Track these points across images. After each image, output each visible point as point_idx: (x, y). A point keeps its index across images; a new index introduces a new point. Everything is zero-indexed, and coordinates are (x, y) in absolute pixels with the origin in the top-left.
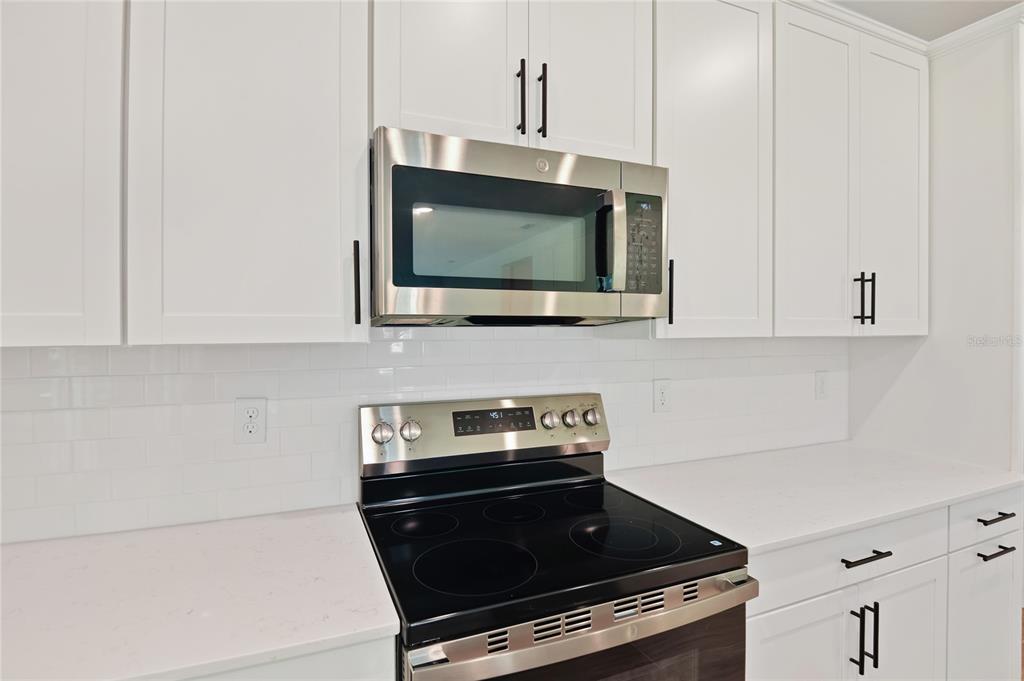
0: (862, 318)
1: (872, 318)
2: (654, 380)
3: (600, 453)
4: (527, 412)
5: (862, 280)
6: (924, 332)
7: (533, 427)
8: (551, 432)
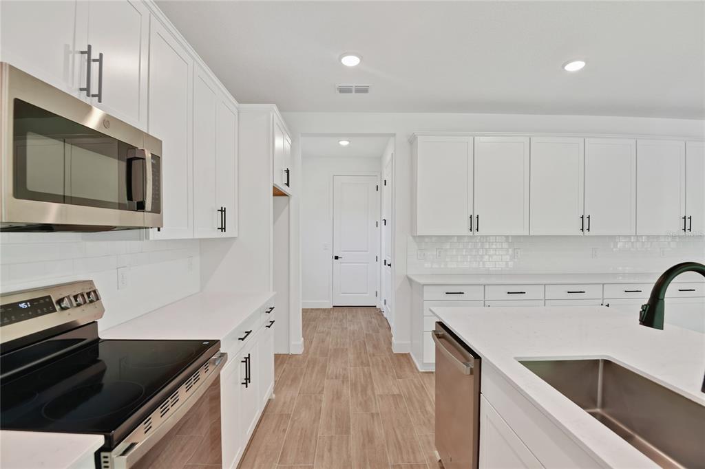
0: (222, 229)
1: (225, 229)
2: (117, 268)
3: (94, 322)
4: (47, 300)
5: (221, 211)
6: (236, 236)
7: (55, 310)
8: (68, 311)
